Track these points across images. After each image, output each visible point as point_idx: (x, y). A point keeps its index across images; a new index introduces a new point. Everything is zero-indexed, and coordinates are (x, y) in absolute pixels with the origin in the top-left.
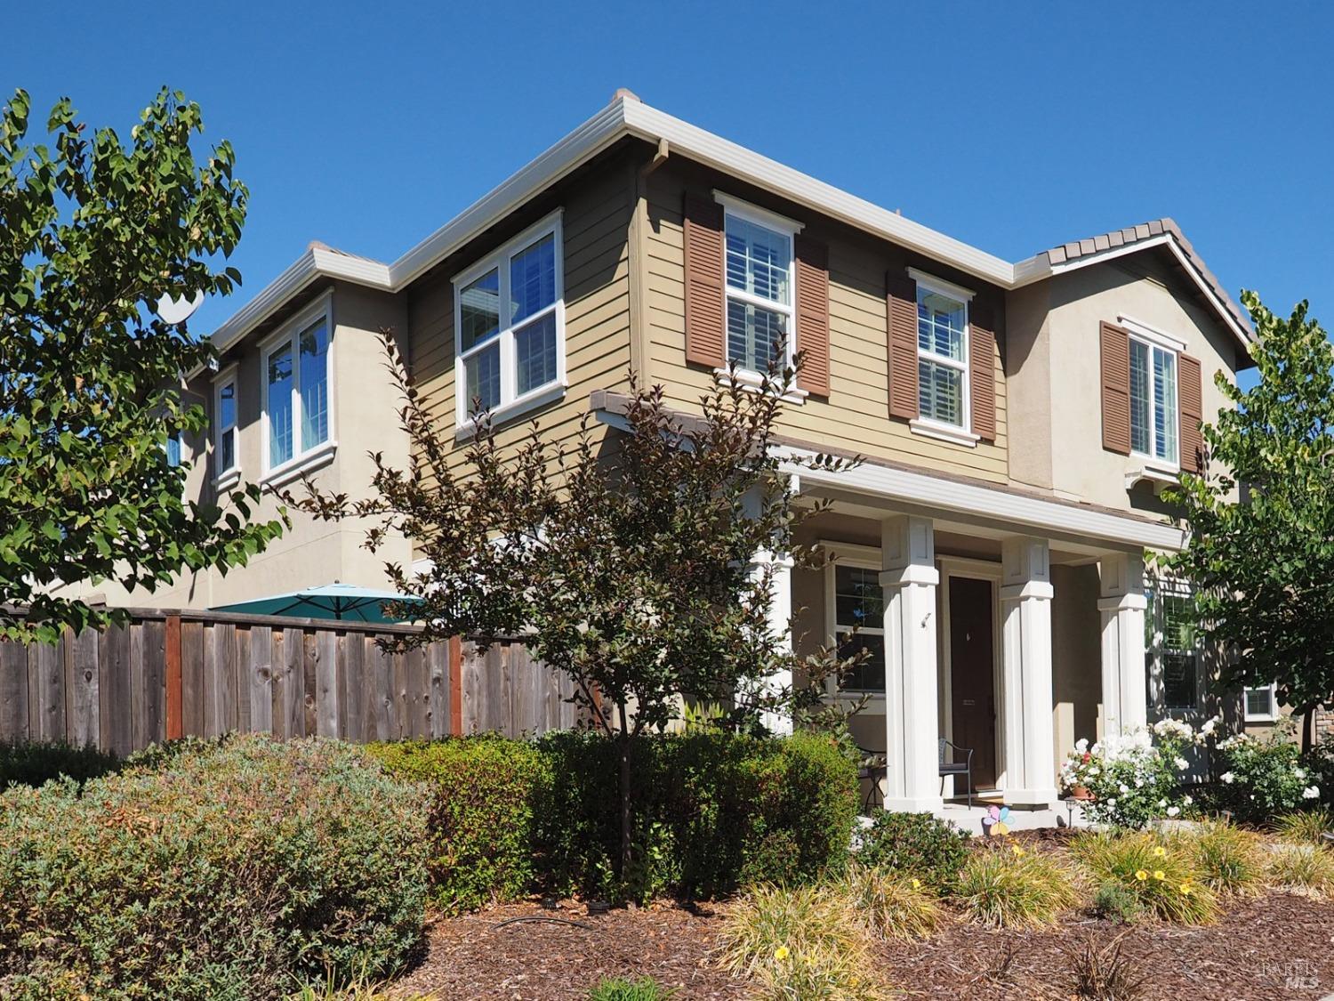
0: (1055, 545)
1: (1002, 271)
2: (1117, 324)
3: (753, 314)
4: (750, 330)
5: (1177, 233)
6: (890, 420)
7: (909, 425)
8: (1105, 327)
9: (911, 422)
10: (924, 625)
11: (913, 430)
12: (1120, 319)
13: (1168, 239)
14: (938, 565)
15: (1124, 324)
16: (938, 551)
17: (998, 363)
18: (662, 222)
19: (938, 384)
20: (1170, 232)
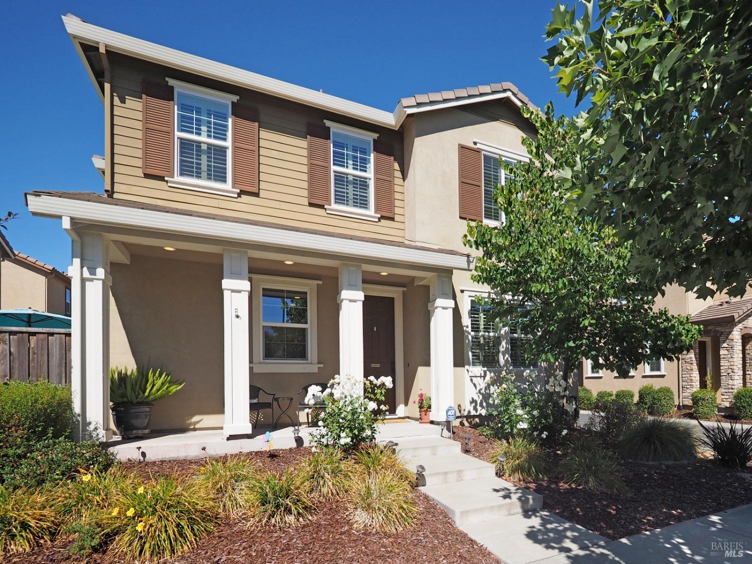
0: (367, 267)
1: (388, 119)
2: (473, 146)
3: (206, 149)
4: (204, 158)
5: (515, 90)
6: (309, 206)
7: (325, 209)
8: (462, 148)
9: (326, 207)
10: (237, 317)
11: (328, 212)
12: (475, 143)
13: (509, 94)
14: (250, 280)
15: (479, 146)
16: (251, 271)
17: (398, 174)
18: (126, 97)
19: (354, 187)
20: (509, 90)
